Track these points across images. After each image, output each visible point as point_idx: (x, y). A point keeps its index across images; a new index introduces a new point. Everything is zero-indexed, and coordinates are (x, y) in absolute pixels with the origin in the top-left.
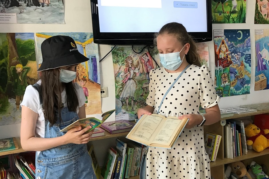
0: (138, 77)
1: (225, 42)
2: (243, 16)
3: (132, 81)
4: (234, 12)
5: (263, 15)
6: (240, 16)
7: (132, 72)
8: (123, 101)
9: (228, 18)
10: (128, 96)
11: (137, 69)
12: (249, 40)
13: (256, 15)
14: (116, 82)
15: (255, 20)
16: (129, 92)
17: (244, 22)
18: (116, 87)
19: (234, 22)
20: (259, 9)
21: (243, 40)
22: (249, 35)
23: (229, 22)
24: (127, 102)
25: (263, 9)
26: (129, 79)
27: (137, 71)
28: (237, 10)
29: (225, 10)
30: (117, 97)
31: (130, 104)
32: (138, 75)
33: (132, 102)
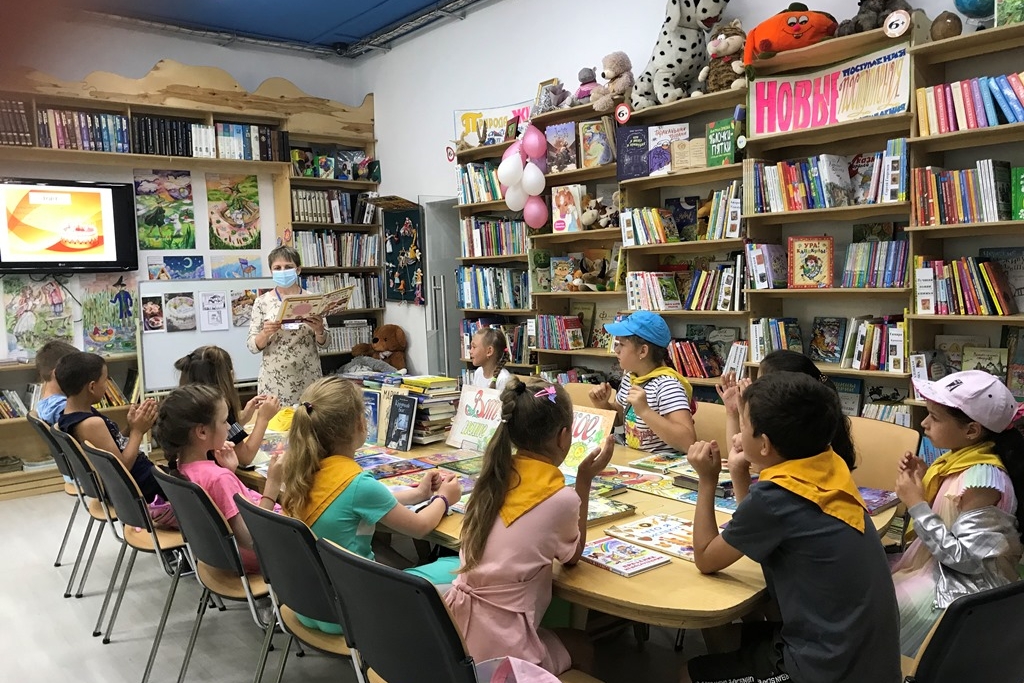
0: (38, 309)
1: (165, 270)
2: (191, 240)
3: (29, 313)
4: (178, 236)
5: (223, 239)
6: (188, 241)
7: (30, 304)
8: (19, 337)
9: (170, 243)
10: (24, 330)
11: (37, 300)
12: (203, 268)
13: (211, 238)
14: (8, 314)
15: (211, 244)
16: (25, 325)
17: (193, 247)
18: (7, 320)
19: (179, 248)
20: (215, 232)
21: (193, 268)
22: (202, 263)
23: (170, 248)
24: (25, 337)
25: (220, 232)
26: (26, 311)
27: (37, 302)
28: (181, 233)
29: (164, 234)
30: (10, 331)
31: (29, 340)
32: (39, 307)
33: (32, 337)
